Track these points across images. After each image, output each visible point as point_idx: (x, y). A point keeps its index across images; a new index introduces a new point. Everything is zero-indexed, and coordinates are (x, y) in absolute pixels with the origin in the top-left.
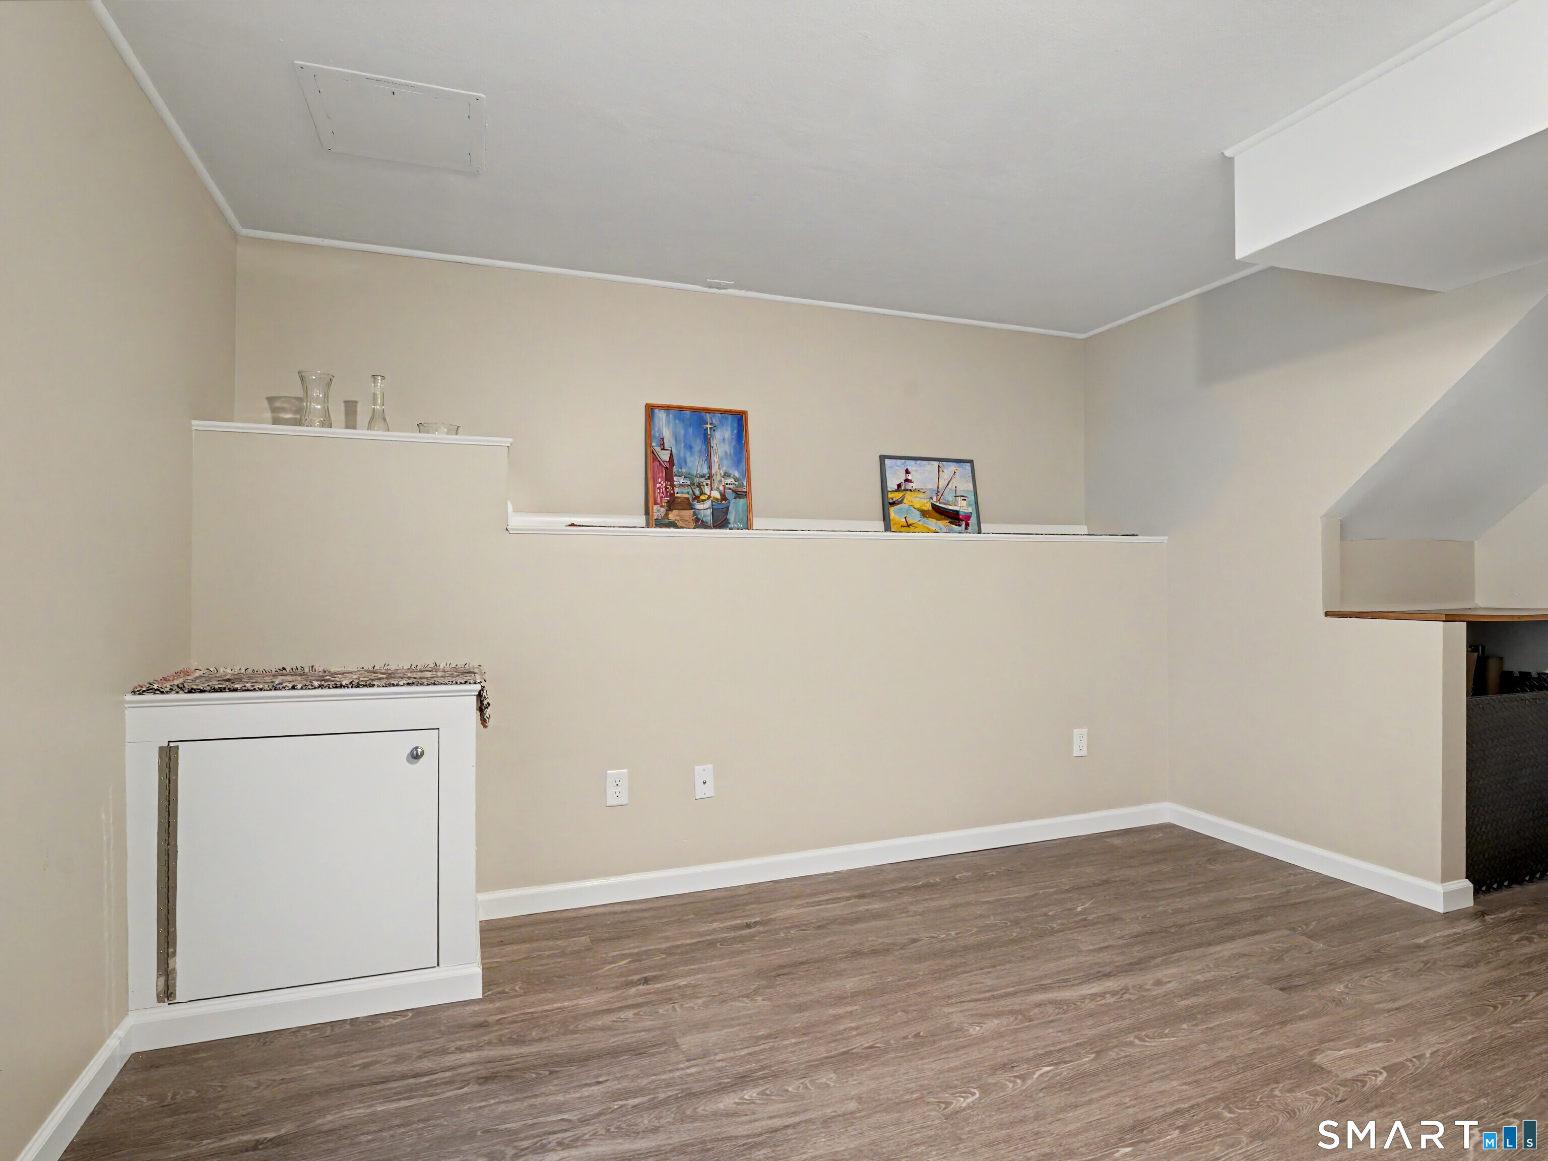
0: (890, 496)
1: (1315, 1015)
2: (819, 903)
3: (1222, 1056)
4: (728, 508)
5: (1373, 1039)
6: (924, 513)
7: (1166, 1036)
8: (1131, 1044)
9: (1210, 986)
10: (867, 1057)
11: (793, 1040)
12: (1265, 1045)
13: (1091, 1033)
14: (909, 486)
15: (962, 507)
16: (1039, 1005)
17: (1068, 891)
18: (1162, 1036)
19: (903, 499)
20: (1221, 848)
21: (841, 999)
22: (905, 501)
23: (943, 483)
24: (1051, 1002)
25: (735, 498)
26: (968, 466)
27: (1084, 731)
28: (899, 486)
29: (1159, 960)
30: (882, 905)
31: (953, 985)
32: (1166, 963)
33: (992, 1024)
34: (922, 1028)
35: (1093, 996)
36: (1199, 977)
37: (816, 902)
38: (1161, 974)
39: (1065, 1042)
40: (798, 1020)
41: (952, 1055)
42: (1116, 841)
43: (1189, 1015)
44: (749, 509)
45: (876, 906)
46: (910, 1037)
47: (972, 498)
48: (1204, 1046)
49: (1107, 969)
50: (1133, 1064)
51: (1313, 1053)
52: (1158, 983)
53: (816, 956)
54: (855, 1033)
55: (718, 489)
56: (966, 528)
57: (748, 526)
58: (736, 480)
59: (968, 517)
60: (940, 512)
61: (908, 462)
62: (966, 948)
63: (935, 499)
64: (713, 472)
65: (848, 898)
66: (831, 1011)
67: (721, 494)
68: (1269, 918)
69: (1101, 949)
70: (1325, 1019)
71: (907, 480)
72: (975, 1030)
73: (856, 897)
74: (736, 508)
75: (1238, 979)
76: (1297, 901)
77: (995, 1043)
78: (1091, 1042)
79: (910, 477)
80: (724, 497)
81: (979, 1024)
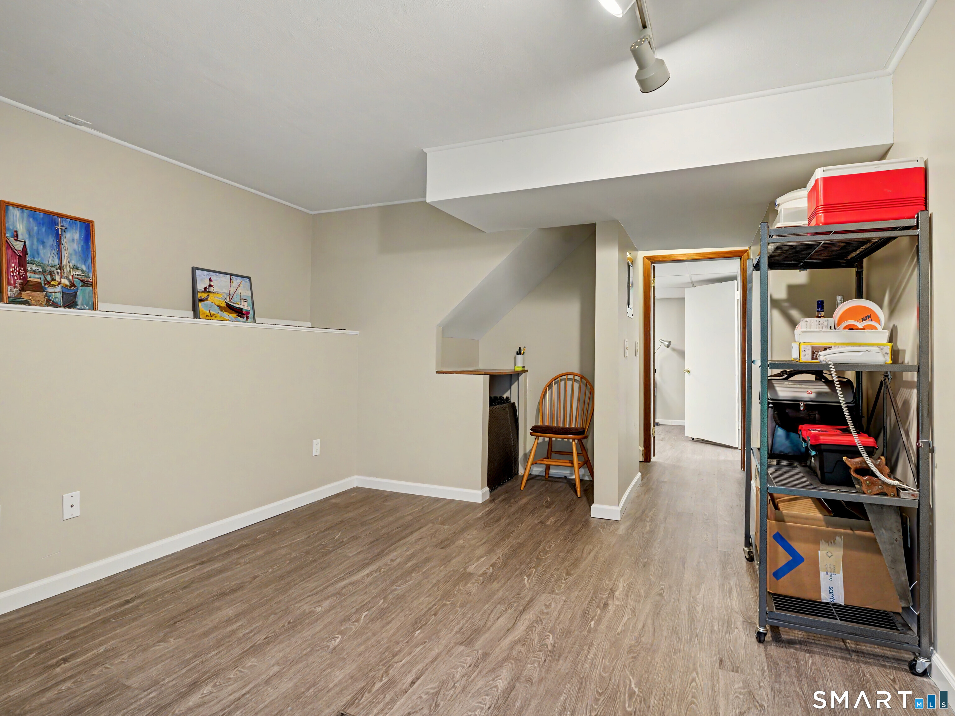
0: (199, 295)
1: (459, 555)
2: (174, 574)
3: (434, 581)
4: (76, 293)
5: (481, 557)
6: (221, 308)
7: (409, 581)
8: (395, 590)
9: (413, 555)
10: (268, 643)
11: (214, 653)
12: (447, 572)
13: (375, 591)
14: (212, 289)
15: (245, 306)
16: (344, 587)
17: (324, 531)
18: (406, 582)
19: (208, 298)
20: (386, 494)
21: (229, 621)
22: (209, 299)
23: (233, 290)
24: (350, 584)
25: (82, 286)
26: (248, 280)
27: (319, 441)
28: (205, 289)
29: (387, 551)
30: (220, 564)
31: (295, 592)
32: (390, 552)
33: (326, 604)
34: (290, 618)
35: (368, 575)
36: (408, 553)
37: (172, 574)
38: (392, 556)
39: (366, 599)
40: (208, 641)
41: (315, 625)
42: (334, 501)
43: (413, 569)
44: (94, 295)
45: (216, 566)
46: (286, 625)
47: (250, 301)
48: (425, 580)
49: (366, 561)
50: (402, 597)
51: (465, 569)
52: (392, 560)
53: (194, 604)
54: (251, 634)
55: (67, 278)
56: (247, 319)
57: (93, 307)
58: (83, 271)
59: (248, 313)
60: (231, 308)
61: (212, 274)
62: (289, 573)
63: (228, 299)
64: (64, 263)
65: (194, 566)
66: (229, 629)
67: (70, 281)
68: (422, 521)
69: (359, 553)
70: (462, 555)
71: (210, 286)
72: (319, 609)
73: (200, 564)
74: (82, 294)
75: (423, 550)
76: (428, 511)
77: (333, 611)
78: (378, 595)
79: (212, 284)
80: (72, 285)
81: (319, 606)
